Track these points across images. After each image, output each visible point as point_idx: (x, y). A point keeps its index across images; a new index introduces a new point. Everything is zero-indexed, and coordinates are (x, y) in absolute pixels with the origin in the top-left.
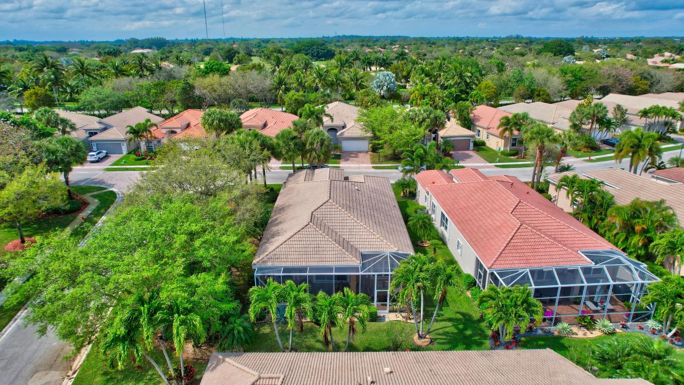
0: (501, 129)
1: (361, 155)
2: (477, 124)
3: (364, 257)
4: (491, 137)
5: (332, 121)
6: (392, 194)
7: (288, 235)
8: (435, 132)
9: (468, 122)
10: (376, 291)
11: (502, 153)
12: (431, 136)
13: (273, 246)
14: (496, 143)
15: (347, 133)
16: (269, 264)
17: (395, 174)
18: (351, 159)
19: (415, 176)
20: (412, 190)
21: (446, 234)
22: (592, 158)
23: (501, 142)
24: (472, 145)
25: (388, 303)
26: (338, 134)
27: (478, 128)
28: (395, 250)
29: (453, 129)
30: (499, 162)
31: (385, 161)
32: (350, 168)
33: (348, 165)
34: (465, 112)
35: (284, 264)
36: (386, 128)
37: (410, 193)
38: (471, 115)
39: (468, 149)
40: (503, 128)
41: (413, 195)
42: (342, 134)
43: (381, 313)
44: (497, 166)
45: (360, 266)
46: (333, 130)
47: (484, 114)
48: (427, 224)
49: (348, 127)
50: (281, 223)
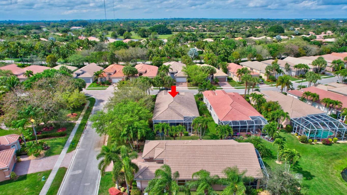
0: (237, 74)
1: (183, 83)
2: (229, 71)
3: (185, 118)
4: (234, 76)
5: (172, 70)
6: (194, 99)
7: (161, 112)
8: (212, 75)
9: (226, 71)
10: (188, 127)
11: (238, 83)
12: (210, 76)
13: (158, 114)
14: (236, 79)
15: (178, 75)
16: (157, 120)
17: (196, 91)
18: (180, 85)
19: (203, 93)
20: (201, 97)
21: (211, 112)
22: (273, 85)
23: (238, 79)
24: (227, 80)
25: (192, 131)
26: (175, 75)
27: (230, 73)
28: (194, 116)
29: (219, 73)
30: (236, 86)
31: (193, 86)
32: (180, 89)
33: (179, 88)
34: (225, 67)
35: (161, 120)
36: (193, 74)
37: (201, 98)
38: (227, 67)
39: (225, 81)
40: (238, 73)
41: (202, 99)
42: (176, 75)
43: (189, 134)
44: (235, 88)
45: (183, 120)
46: (173, 73)
47: (233, 67)
48: (205, 108)
49: (179, 72)
50: (159, 108)
